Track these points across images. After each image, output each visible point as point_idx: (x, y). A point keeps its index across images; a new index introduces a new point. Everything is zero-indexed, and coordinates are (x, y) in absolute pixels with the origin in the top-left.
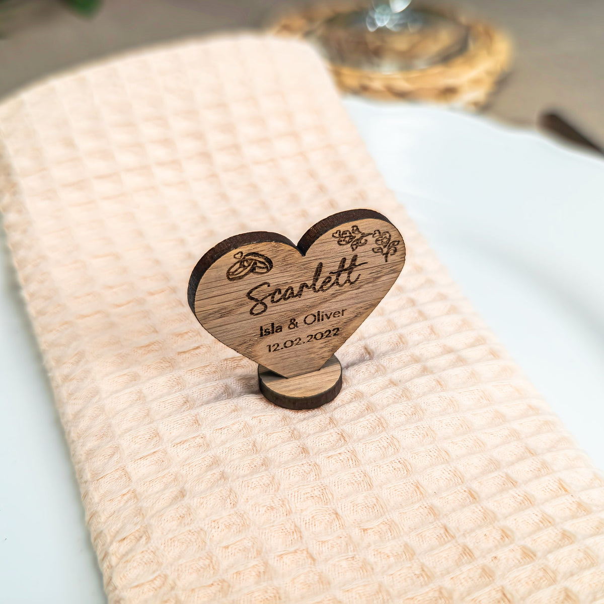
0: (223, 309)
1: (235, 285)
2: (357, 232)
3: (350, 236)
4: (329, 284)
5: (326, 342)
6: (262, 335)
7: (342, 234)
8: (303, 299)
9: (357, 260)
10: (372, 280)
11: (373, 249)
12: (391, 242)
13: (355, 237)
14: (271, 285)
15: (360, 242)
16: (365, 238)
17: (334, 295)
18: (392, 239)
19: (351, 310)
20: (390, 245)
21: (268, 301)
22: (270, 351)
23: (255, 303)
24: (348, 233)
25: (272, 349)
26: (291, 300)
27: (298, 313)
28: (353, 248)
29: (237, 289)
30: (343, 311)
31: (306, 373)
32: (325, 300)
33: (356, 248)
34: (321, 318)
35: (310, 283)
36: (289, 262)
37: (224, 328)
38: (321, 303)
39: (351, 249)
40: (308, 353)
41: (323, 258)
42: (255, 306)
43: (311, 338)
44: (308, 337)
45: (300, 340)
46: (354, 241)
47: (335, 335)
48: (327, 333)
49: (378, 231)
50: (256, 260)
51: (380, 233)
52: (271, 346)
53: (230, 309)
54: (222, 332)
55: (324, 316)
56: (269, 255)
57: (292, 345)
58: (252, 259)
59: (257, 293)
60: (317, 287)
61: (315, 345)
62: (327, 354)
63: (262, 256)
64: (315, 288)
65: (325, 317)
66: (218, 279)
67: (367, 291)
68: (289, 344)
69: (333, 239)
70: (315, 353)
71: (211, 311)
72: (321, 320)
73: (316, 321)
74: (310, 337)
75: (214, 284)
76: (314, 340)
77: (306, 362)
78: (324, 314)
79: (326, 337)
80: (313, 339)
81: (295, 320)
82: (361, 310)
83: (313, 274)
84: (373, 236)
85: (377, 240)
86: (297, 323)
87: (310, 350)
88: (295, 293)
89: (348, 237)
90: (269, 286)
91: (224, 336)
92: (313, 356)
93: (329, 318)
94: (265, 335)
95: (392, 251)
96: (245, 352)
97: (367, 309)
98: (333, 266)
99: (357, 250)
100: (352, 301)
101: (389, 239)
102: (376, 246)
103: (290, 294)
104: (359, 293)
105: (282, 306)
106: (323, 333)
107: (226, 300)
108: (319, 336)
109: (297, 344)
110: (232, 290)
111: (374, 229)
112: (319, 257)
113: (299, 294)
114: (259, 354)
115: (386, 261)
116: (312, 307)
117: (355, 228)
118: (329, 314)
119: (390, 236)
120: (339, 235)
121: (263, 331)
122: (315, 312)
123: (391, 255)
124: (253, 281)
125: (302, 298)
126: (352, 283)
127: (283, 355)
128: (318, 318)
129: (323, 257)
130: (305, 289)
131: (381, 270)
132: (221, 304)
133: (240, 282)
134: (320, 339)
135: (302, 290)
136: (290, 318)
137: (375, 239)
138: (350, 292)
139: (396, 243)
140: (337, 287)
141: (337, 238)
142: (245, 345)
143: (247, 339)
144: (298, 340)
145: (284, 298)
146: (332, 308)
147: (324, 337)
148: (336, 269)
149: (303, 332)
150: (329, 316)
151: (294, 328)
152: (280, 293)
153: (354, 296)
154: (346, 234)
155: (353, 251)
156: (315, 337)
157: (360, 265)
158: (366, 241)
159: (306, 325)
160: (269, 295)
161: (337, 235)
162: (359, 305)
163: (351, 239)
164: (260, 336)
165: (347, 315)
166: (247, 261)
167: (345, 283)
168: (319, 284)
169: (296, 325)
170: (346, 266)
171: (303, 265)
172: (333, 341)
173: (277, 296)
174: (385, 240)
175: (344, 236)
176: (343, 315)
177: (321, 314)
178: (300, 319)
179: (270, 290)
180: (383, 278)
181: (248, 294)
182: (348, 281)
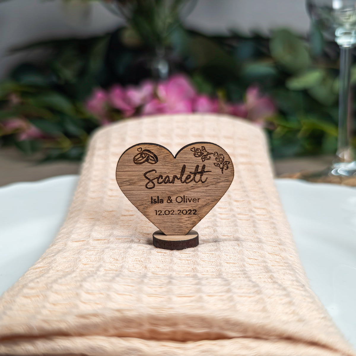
0: (130, 180)
1: (138, 167)
2: (204, 151)
3: (201, 152)
4: (190, 180)
5: (189, 217)
6: (152, 203)
7: (196, 150)
9: (206, 169)
10: (214, 183)
11: (214, 163)
12: (224, 161)
13: (203, 154)
14: (157, 172)
15: (207, 158)
16: (209, 155)
17: (193, 188)
18: (225, 160)
19: (203, 200)
20: (224, 163)
21: (155, 181)
22: (156, 214)
23: (148, 181)
24: (199, 150)
25: (158, 214)
26: (168, 184)
27: (173, 193)
28: (202, 160)
29: (138, 170)
30: (198, 199)
31: (178, 235)
32: (188, 189)
33: (205, 160)
34: (185, 201)
35: (179, 176)
36: (167, 160)
37: (132, 192)
38: (185, 190)
39: (201, 160)
40: (178, 222)
41: (186, 163)
42: (148, 183)
43: (180, 212)
44: (178, 211)
45: (174, 212)
46: (203, 156)
47: (194, 214)
48: (190, 212)
49: (217, 153)
51: (218, 154)
52: (158, 211)
53: (135, 181)
54: (130, 194)
55: (187, 200)
56: (156, 153)
57: (169, 214)
58: (147, 154)
59: (150, 175)
60: (183, 180)
61: (183, 217)
62: (189, 226)
63: (152, 153)
64: (181, 180)
65: (188, 201)
66: (129, 161)
67: (212, 190)
68: (167, 213)
69: (191, 152)
70: (182, 223)
71: (125, 180)
72: (185, 202)
73: (183, 202)
75: (127, 164)
76: (182, 214)
77: (178, 228)
78: (187, 198)
79: (189, 214)
81: (170, 198)
82: (209, 201)
83: (181, 171)
85: (216, 159)
86: (172, 200)
87: (180, 220)
88: (171, 180)
89: (199, 152)
90: (156, 172)
91: (131, 197)
92: (181, 224)
93: (190, 202)
94: (154, 203)
95: (225, 168)
96: (142, 211)
97: (213, 201)
98: (192, 169)
99: (205, 162)
100: (203, 194)
101: (223, 159)
102: (215, 162)
103: (167, 181)
104: (207, 190)
105: (163, 187)
106: (187, 210)
107: (133, 175)
108: (185, 212)
109: (172, 214)
110: (136, 169)
111: (215, 151)
112: (184, 161)
113: (173, 182)
114: (151, 215)
115: (223, 173)
116: (181, 192)
117: (203, 148)
118: (190, 199)
119: (224, 157)
120: (195, 150)
121: (153, 200)
122: (182, 195)
123: (225, 170)
124: (147, 167)
125: (175, 184)
126: (203, 182)
127: (164, 219)
128: (184, 200)
129: (186, 161)
130: (176, 179)
131: (219, 178)
132: (130, 177)
133: (140, 166)
134: (186, 214)
135: (174, 180)
136: (167, 196)
137: (215, 157)
138: (202, 188)
139: (228, 163)
140: (195, 183)
141: (193, 151)
142: (142, 206)
143: (144, 202)
144: (172, 211)
145: (164, 182)
146: (192, 195)
147: (188, 213)
148: (193, 171)
149: (177, 207)
150: (190, 200)
151: (170, 203)
152: (162, 178)
153: (204, 191)
154: (198, 150)
155: (203, 161)
156: (182, 213)
157: (207, 172)
158: (210, 157)
159: (177, 203)
160: (156, 178)
161: (193, 150)
162: (208, 198)
163: (201, 154)
164: (151, 202)
165: (201, 202)
166: (144, 154)
167: (199, 181)
168: (184, 178)
169: (171, 201)
170: (199, 170)
171: (175, 164)
172: (193, 217)
173: (160, 180)
174: (221, 159)
175: (197, 151)
176: (198, 202)
177: (185, 198)
178: (173, 198)
179: (157, 175)
180: (221, 184)
181: (145, 175)
182: (200, 180)
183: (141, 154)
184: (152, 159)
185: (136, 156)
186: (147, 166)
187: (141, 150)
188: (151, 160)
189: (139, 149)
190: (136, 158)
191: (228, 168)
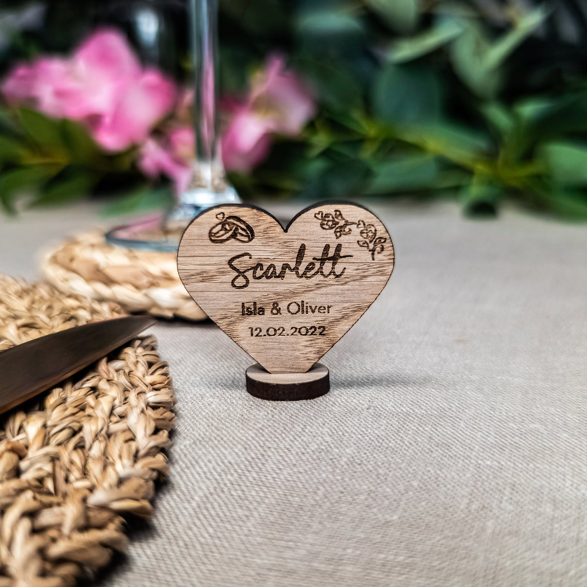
0: (203, 272)
1: (217, 248)
2: (340, 218)
4: (313, 272)
5: (311, 340)
6: (243, 314)
7: (325, 217)
8: (286, 282)
9: (342, 251)
10: (358, 277)
11: (358, 242)
12: (377, 237)
13: (338, 223)
14: (253, 257)
15: (344, 231)
16: (348, 227)
17: (318, 286)
18: (378, 235)
19: (337, 308)
20: (376, 241)
21: (249, 274)
22: (252, 335)
23: (237, 274)
24: (331, 217)
25: (255, 333)
26: (273, 280)
27: (281, 297)
28: (336, 235)
29: (218, 254)
30: (329, 307)
31: (291, 372)
32: (309, 289)
33: (340, 236)
34: (305, 310)
35: (293, 265)
36: (271, 235)
37: (205, 294)
38: (305, 291)
39: (334, 236)
40: (292, 349)
41: (306, 240)
42: (237, 277)
43: (295, 331)
44: (292, 328)
45: (284, 330)
46: (337, 228)
47: (321, 334)
48: (313, 330)
49: (362, 221)
50: (238, 226)
51: (364, 224)
52: (254, 329)
53: (210, 274)
54: (203, 298)
55: (309, 308)
56: (251, 222)
57: (275, 335)
58: (234, 224)
59: (239, 263)
60: (301, 272)
61: (300, 340)
62: (312, 356)
63: (244, 222)
64: (298, 272)
65: (309, 310)
66: (200, 237)
67: (354, 290)
68: (271, 332)
69: (315, 220)
70: (299, 350)
71: (193, 272)
72: (305, 313)
73: (300, 312)
74: (294, 329)
75: (197, 243)
76: (299, 334)
77: (291, 359)
78: (308, 305)
79: (312, 334)
80: (297, 333)
81: (278, 305)
82: (347, 311)
83: (296, 255)
84: (357, 227)
85: (362, 233)
86: (280, 308)
87: (294, 346)
88: (278, 272)
89: (331, 221)
90: (250, 258)
91: (205, 303)
92: (297, 353)
93: (313, 311)
94: (248, 314)
95: (378, 249)
96: (227, 329)
97: (355, 311)
98: (317, 252)
99: (341, 238)
100: (338, 298)
101: (375, 234)
102: (361, 238)
103: (272, 274)
104: (345, 290)
105: (264, 285)
106: (308, 328)
107: (208, 263)
108: (303, 331)
109: (280, 335)
110: (214, 253)
111: (359, 219)
112: (302, 237)
113: (281, 276)
114: (241, 335)
115: (373, 259)
116: (294, 293)
117: (338, 213)
118: (313, 306)
119: (376, 230)
120: (322, 217)
121: (245, 309)
122: (298, 300)
123: (378, 253)
125: (285, 280)
126: (337, 276)
127: (266, 343)
128: (302, 308)
129: (305, 238)
130: (287, 271)
131: (367, 268)
132: (203, 267)
133: (222, 246)
134: (305, 335)
135: (285, 272)
136: (272, 301)
137: (359, 230)
138: (336, 286)
139: (383, 240)
140: (322, 278)
141: (320, 219)
142: (226, 320)
143: (229, 314)
144: (282, 329)
145: (266, 275)
146: (317, 300)
147: (309, 333)
148: (319, 255)
149: (287, 321)
150: (313, 308)
151: (277, 314)
152: (262, 269)
153: (339, 292)
154: (329, 217)
155: (337, 238)
156: (299, 332)
157: (345, 257)
158: (350, 230)
159: (290, 314)
160: (251, 269)
161: (319, 216)
162: (346, 305)
163: (334, 224)
164: (241, 313)
165: (333, 313)
166: (228, 224)
167: (329, 275)
168: (302, 269)
169: (279, 311)
170: (331, 255)
171: (285, 242)
172: (318, 341)
173: (259, 273)
174: (370, 234)
175: (327, 219)
176: (328, 312)
177: (305, 305)
178: (283, 305)
179: (252, 262)
180: (369, 279)
181: (230, 262)
182: (332, 272)
183: (223, 224)
184: (244, 233)
185: (214, 227)
186: (234, 247)
187: (223, 218)
188: (242, 235)
189: (219, 214)
190: (214, 231)
191: (382, 249)
